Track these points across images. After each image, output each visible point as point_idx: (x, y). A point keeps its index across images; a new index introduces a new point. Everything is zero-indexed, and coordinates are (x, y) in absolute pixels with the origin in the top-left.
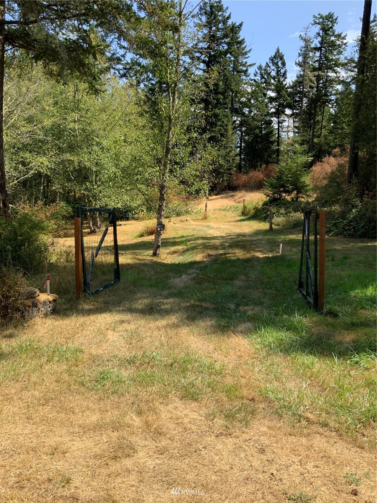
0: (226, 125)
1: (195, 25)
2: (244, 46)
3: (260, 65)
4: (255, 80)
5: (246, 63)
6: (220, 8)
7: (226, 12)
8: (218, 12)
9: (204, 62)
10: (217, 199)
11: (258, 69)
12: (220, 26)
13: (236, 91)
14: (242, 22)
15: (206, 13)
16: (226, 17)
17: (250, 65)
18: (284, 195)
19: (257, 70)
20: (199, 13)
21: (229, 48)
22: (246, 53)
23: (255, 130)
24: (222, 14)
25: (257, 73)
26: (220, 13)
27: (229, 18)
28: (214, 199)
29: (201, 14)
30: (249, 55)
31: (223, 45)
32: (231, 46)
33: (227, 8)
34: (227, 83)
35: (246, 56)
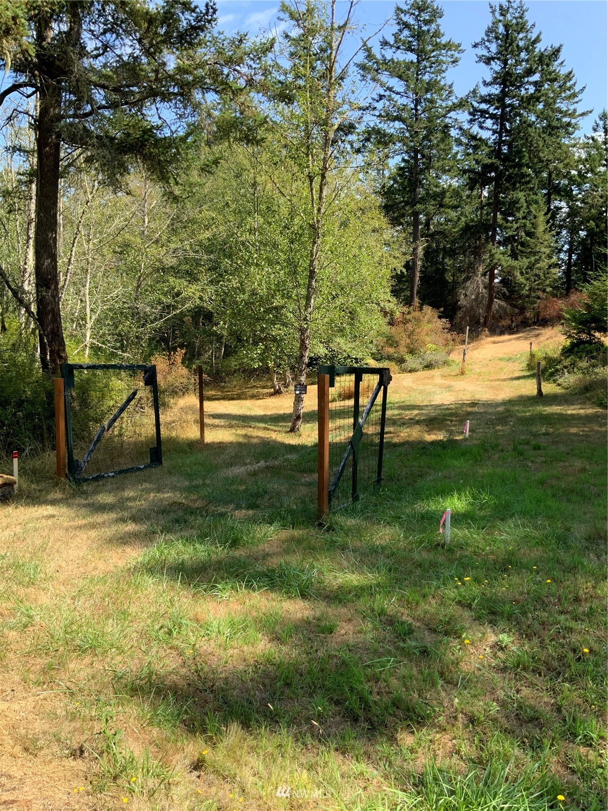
0: (535, 217)
1: (477, 60)
2: (572, 82)
3: (604, 113)
4: (593, 138)
5: (575, 110)
6: (521, 27)
7: (531, 33)
8: (518, 34)
9: (492, 116)
10: (510, 340)
11: (601, 119)
12: (523, 55)
13: (547, 160)
14: (561, 46)
15: (497, 38)
16: (533, 39)
17: (583, 114)
18: (597, 334)
19: (598, 121)
20: (486, 39)
21: (536, 90)
22: (574, 95)
23: (588, 221)
24: (526, 37)
25: (597, 126)
26: (521, 36)
27: (537, 40)
28: (503, 342)
29: (488, 41)
30: (580, 97)
31: (527, 87)
32: (539, 86)
33: (534, 25)
34: (532, 148)
35: (576, 99)
